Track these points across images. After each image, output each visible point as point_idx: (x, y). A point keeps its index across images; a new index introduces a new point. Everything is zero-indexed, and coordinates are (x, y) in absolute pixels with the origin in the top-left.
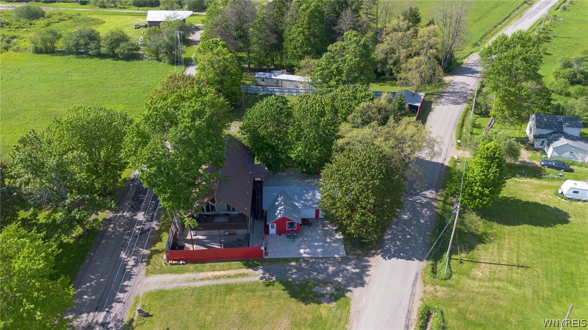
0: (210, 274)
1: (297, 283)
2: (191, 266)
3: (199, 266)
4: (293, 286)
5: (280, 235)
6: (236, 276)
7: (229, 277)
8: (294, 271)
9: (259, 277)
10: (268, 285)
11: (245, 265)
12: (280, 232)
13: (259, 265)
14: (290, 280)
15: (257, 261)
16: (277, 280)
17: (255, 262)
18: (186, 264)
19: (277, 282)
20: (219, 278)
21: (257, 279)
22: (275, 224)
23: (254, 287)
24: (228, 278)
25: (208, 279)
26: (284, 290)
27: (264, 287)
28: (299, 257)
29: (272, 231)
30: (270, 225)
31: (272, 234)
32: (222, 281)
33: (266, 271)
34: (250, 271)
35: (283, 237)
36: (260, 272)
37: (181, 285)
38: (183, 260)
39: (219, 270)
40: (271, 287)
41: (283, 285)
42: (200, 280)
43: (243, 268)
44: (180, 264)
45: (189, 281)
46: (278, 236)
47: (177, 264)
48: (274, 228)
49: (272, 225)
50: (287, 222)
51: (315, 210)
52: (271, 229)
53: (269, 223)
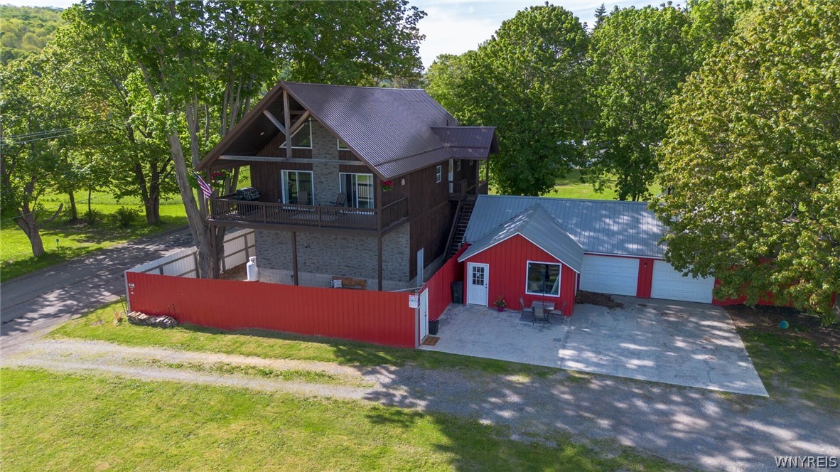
0: (211, 358)
1: (514, 437)
2: (179, 335)
3: (202, 336)
4: (495, 444)
5: (500, 309)
6: (289, 376)
7: (266, 374)
8: (514, 398)
9: (370, 390)
10: (379, 419)
11: (339, 353)
12: (502, 300)
13: (387, 362)
14: (485, 422)
15: (387, 352)
16: (429, 411)
17: (381, 354)
18: (172, 326)
19: (428, 418)
20: (232, 370)
21: (358, 395)
22: (486, 267)
23: (327, 415)
24: (259, 377)
25: (199, 368)
26: (441, 448)
27: (367, 425)
28: (552, 365)
29: (477, 294)
30: (470, 267)
31: (472, 306)
32: (236, 381)
33: (401, 380)
34: (350, 371)
35: (511, 319)
36: (382, 379)
37: (103, 368)
38: (168, 315)
39: (248, 355)
40: (396, 430)
41: (446, 432)
42: (171, 366)
43: (329, 360)
44: (155, 325)
45: (134, 363)
46: (495, 313)
47: (148, 325)
48: (482, 284)
49: (474, 268)
50: (528, 262)
51: (638, 260)
52: (474, 283)
53: (467, 260)
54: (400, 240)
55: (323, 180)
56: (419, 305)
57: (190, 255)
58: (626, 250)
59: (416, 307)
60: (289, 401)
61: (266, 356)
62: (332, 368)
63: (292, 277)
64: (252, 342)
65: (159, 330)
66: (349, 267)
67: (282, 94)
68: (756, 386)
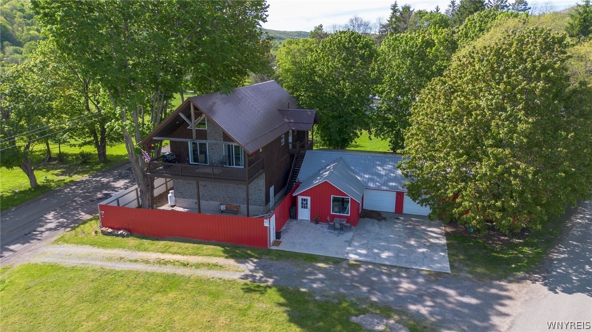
0: (153, 256)
1: (318, 298)
2: (132, 241)
3: (146, 242)
4: (307, 302)
5: (317, 223)
6: (198, 266)
7: (185, 265)
8: (321, 276)
9: (243, 274)
10: (248, 290)
11: (225, 252)
12: (318, 217)
13: (252, 256)
14: (303, 290)
15: (252, 251)
16: (275, 285)
17: (249, 252)
18: (128, 236)
19: (274, 289)
20: (166, 263)
21: (236, 276)
22: (309, 198)
23: (221, 288)
24: (182, 267)
25: (147, 262)
26: (281, 305)
27: (241, 293)
28: (341, 257)
29: (304, 214)
30: (300, 198)
31: (302, 220)
32: (168, 270)
33: (260, 266)
34: (232, 262)
35: (323, 228)
36: (249, 267)
37: (92, 263)
38: (125, 229)
39: (175, 253)
40: (256, 296)
41: (283, 296)
42: (131, 261)
43: (220, 256)
44: (117, 235)
45: (110, 259)
46: (314, 225)
47: (113, 235)
48: (307, 208)
49: (302, 199)
50: (332, 196)
51: (395, 192)
52: (302, 208)
53: (299, 195)
54: (259, 182)
55: (214, 147)
56: (270, 224)
57: (133, 190)
58: (389, 186)
59: (268, 225)
60: (199, 281)
61: (184, 254)
62: (222, 261)
63: (196, 203)
64: (176, 245)
65: (120, 238)
66: (230, 198)
67: (190, 104)
68: (445, 266)
